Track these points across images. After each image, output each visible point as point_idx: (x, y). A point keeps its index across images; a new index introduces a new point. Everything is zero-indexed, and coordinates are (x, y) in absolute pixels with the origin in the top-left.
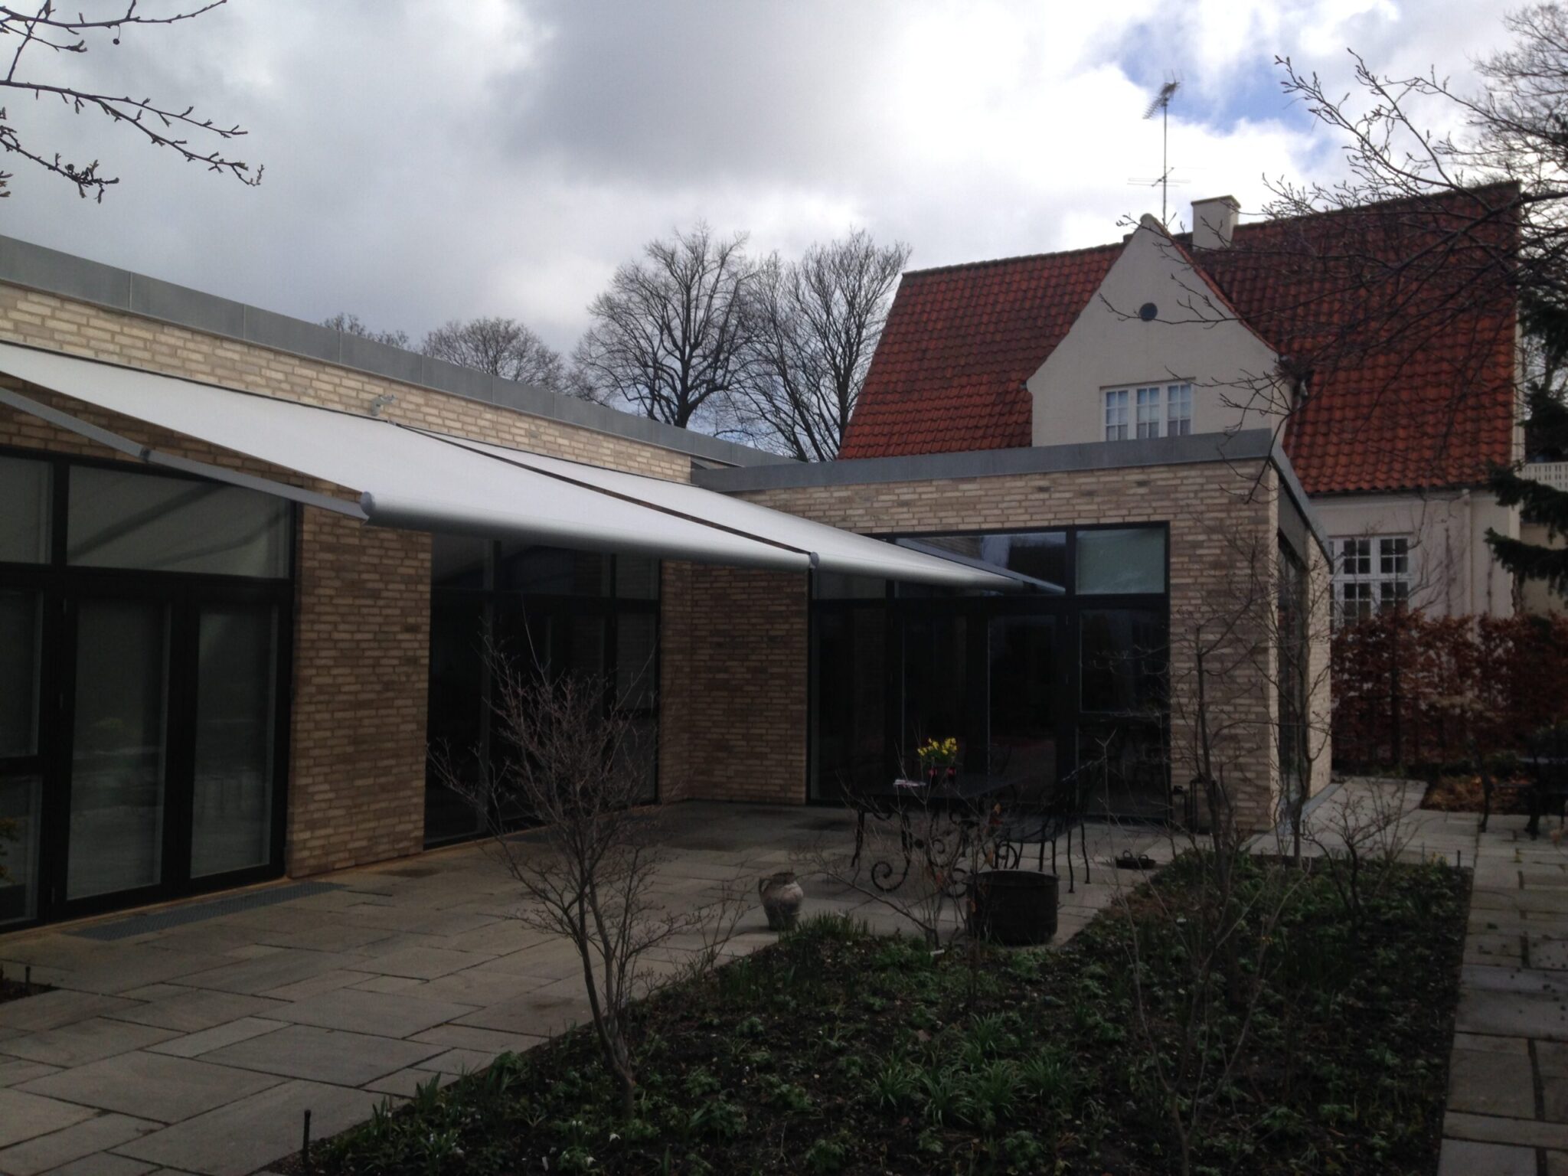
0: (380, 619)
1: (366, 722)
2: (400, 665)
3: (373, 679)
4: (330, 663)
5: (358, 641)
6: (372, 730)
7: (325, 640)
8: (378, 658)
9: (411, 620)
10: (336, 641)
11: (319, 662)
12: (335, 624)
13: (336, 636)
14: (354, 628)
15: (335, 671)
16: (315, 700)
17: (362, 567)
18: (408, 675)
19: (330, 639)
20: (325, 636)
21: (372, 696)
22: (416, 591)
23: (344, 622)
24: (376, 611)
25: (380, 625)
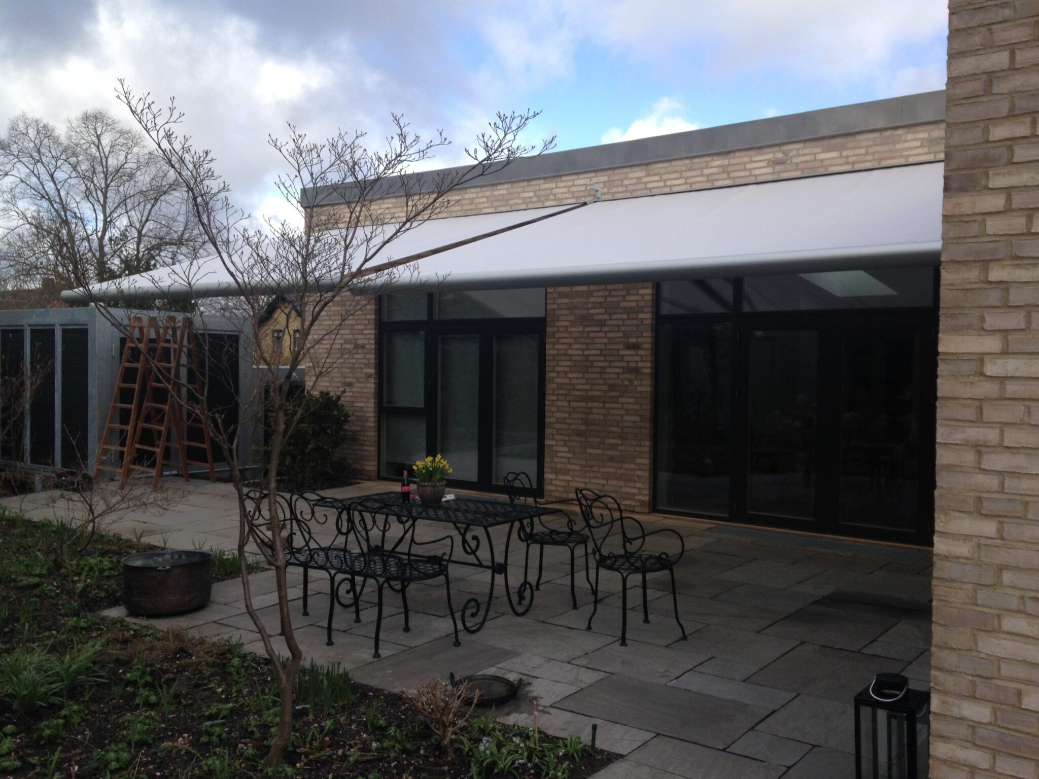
0: (605, 340)
1: (595, 411)
2: (623, 373)
3: (601, 382)
4: (568, 369)
5: (587, 356)
6: (601, 417)
7: (563, 355)
8: (605, 368)
9: (632, 340)
10: (571, 356)
11: (559, 369)
12: (570, 344)
13: (570, 352)
14: (585, 347)
15: (570, 375)
16: (556, 392)
17: (590, 306)
18: (631, 381)
19: (566, 354)
20: (563, 352)
21: (599, 393)
22: (637, 319)
23: (576, 343)
24: (602, 335)
25: (605, 344)
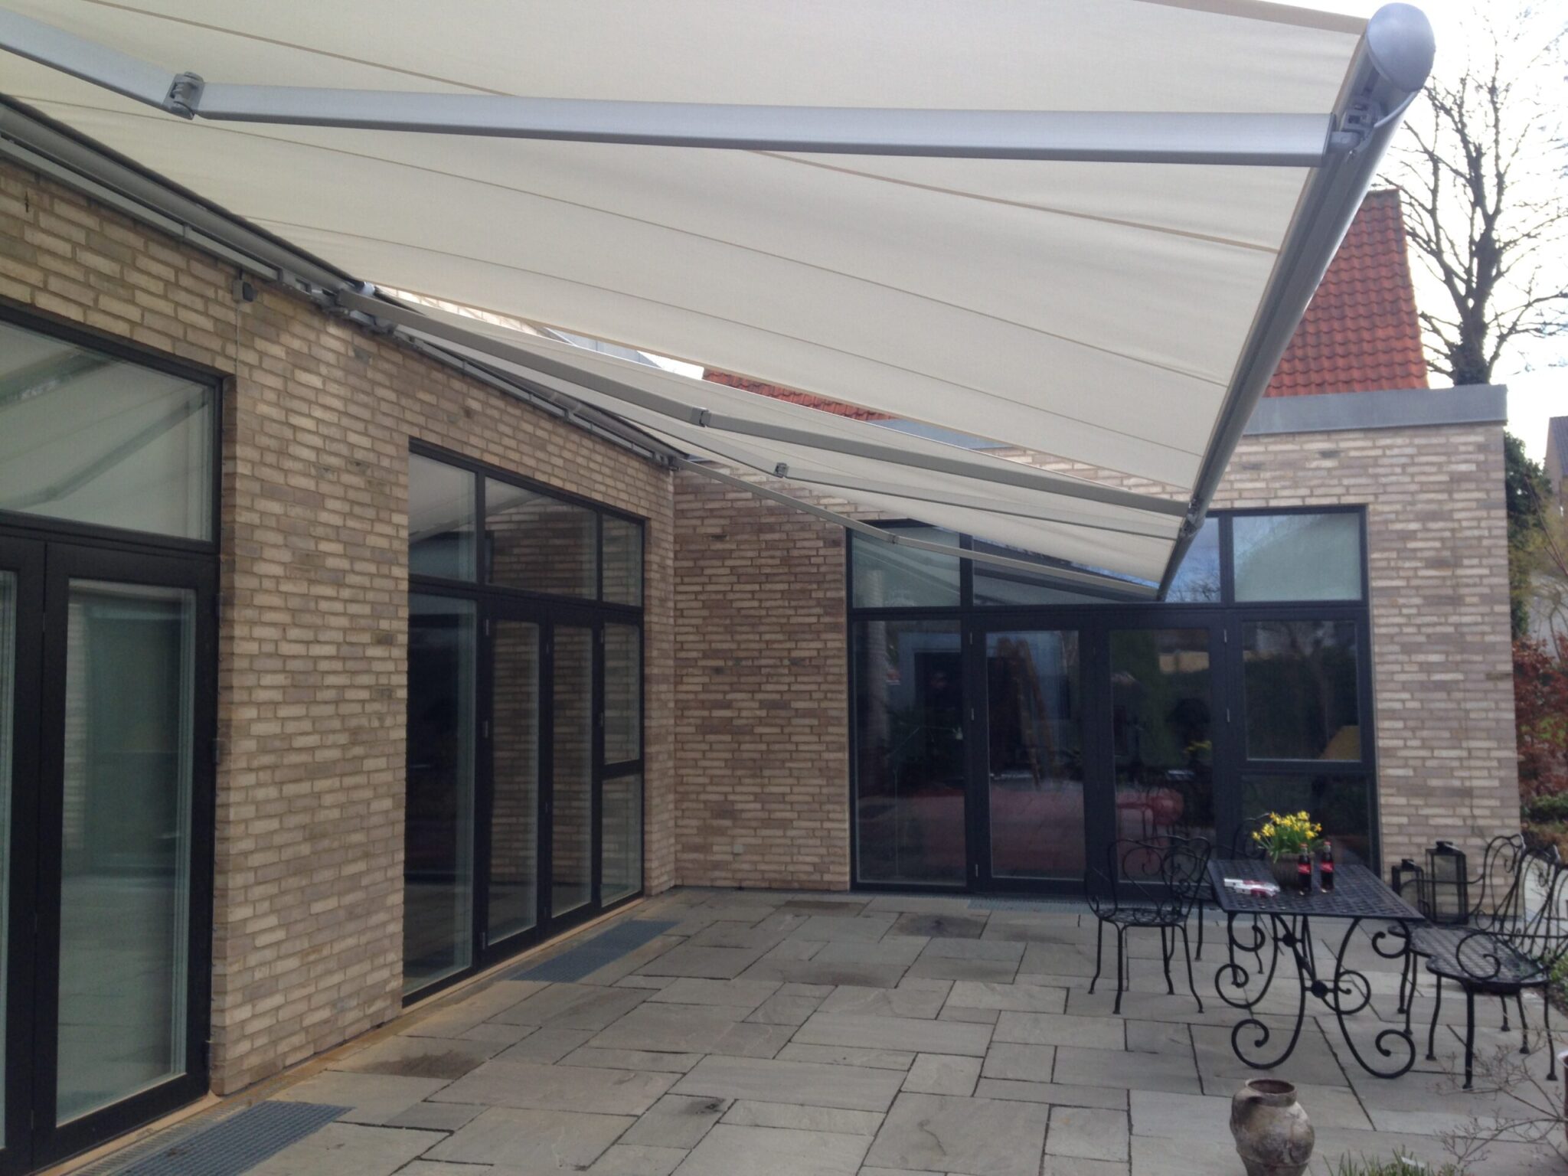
0: (343, 622)
1: (328, 800)
2: (372, 700)
3: (336, 724)
4: (277, 696)
5: (316, 659)
6: (335, 814)
7: (270, 655)
8: (342, 688)
9: (384, 625)
10: (286, 658)
11: (262, 695)
12: (284, 627)
13: (286, 649)
14: (308, 635)
15: (283, 712)
16: (255, 764)
17: (320, 531)
18: (381, 717)
19: (276, 655)
20: (269, 648)
21: (334, 754)
22: (388, 577)
23: (296, 625)
24: (338, 607)
25: (345, 630)
